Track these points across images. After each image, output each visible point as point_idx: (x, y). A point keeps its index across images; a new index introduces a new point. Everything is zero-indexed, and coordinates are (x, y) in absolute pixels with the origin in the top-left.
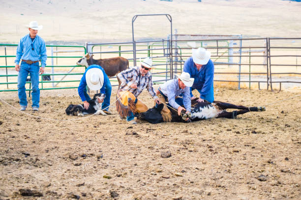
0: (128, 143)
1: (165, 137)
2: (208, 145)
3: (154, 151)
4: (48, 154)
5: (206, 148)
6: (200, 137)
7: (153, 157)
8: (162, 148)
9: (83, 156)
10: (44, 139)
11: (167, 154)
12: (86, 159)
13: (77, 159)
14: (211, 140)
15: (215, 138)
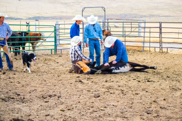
0: (76, 87)
1: (97, 83)
2: (121, 89)
3: (90, 93)
4: (30, 94)
5: (120, 91)
6: (118, 84)
7: (89, 97)
8: (95, 91)
9: (50, 96)
10: (29, 84)
11: (98, 96)
12: (52, 98)
13: (46, 98)
14: (123, 86)
15: (126, 84)
